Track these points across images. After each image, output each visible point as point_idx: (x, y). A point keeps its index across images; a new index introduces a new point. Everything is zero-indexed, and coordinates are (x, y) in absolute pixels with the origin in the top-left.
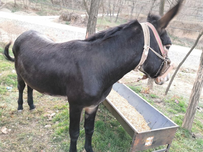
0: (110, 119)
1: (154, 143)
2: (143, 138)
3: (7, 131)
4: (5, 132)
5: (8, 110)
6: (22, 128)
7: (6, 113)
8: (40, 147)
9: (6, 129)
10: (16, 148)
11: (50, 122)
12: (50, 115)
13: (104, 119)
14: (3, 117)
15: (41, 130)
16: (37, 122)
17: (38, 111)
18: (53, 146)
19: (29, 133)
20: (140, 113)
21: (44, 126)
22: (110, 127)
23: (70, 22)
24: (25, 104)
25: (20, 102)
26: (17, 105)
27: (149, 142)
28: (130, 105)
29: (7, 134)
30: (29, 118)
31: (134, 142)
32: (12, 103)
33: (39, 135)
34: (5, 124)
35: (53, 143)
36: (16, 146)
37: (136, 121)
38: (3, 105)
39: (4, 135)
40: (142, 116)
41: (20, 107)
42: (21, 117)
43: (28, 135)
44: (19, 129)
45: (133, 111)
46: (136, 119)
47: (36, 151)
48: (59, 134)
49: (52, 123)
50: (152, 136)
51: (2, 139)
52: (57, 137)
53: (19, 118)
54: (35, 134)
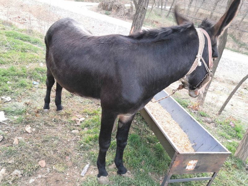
0: (147, 133)
1: (197, 168)
2: (184, 160)
3: (31, 130)
4: (29, 131)
5: (33, 107)
6: (47, 129)
7: (30, 111)
8: (66, 153)
9: (30, 128)
10: (40, 150)
11: (78, 128)
12: (78, 119)
13: (139, 133)
14: (27, 114)
15: (67, 135)
16: (64, 125)
17: (66, 113)
18: (79, 154)
19: (54, 136)
20: (185, 132)
21: (71, 130)
22: (147, 143)
23: (110, 12)
24: (52, 104)
25: (47, 100)
26: (43, 103)
27: (191, 165)
28: (174, 121)
29: (31, 133)
30: (55, 119)
31: (173, 163)
32: (38, 100)
33: (65, 140)
34: (30, 122)
35: (80, 151)
36: (40, 148)
37: (178, 140)
38: (28, 101)
39: (27, 134)
40: (186, 135)
41: (47, 106)
42: (47, 118)
43: (53, 137)
44: (44, 130)
45: (176, 128)
46: (178, 137)
47: (61, 156)
48: (87, 142)
49: (80, 129)
50: (196, 160)
51: (26, 138)
52: (85, 145)
53: (44, 118)
54: (61, 138)
